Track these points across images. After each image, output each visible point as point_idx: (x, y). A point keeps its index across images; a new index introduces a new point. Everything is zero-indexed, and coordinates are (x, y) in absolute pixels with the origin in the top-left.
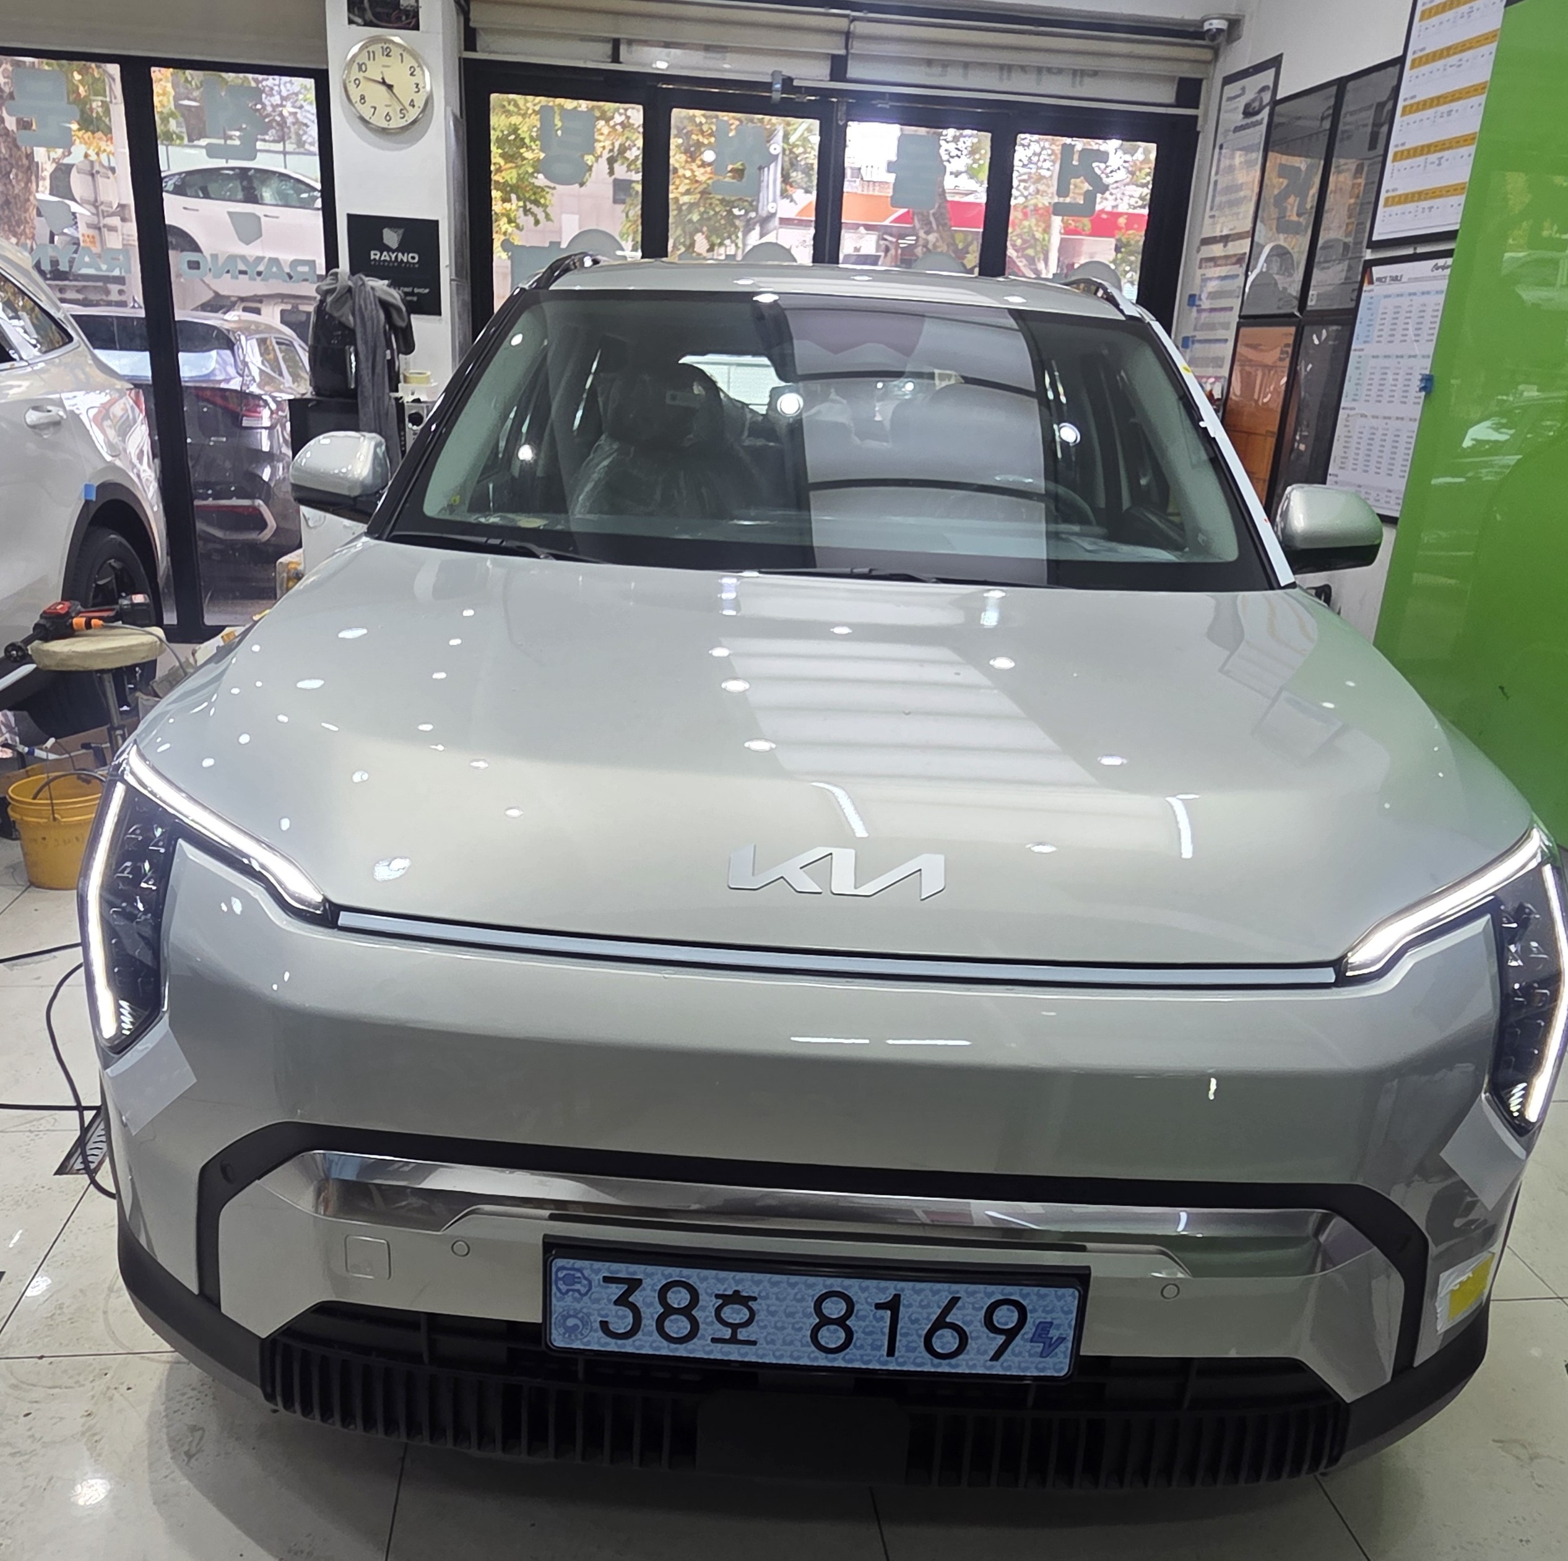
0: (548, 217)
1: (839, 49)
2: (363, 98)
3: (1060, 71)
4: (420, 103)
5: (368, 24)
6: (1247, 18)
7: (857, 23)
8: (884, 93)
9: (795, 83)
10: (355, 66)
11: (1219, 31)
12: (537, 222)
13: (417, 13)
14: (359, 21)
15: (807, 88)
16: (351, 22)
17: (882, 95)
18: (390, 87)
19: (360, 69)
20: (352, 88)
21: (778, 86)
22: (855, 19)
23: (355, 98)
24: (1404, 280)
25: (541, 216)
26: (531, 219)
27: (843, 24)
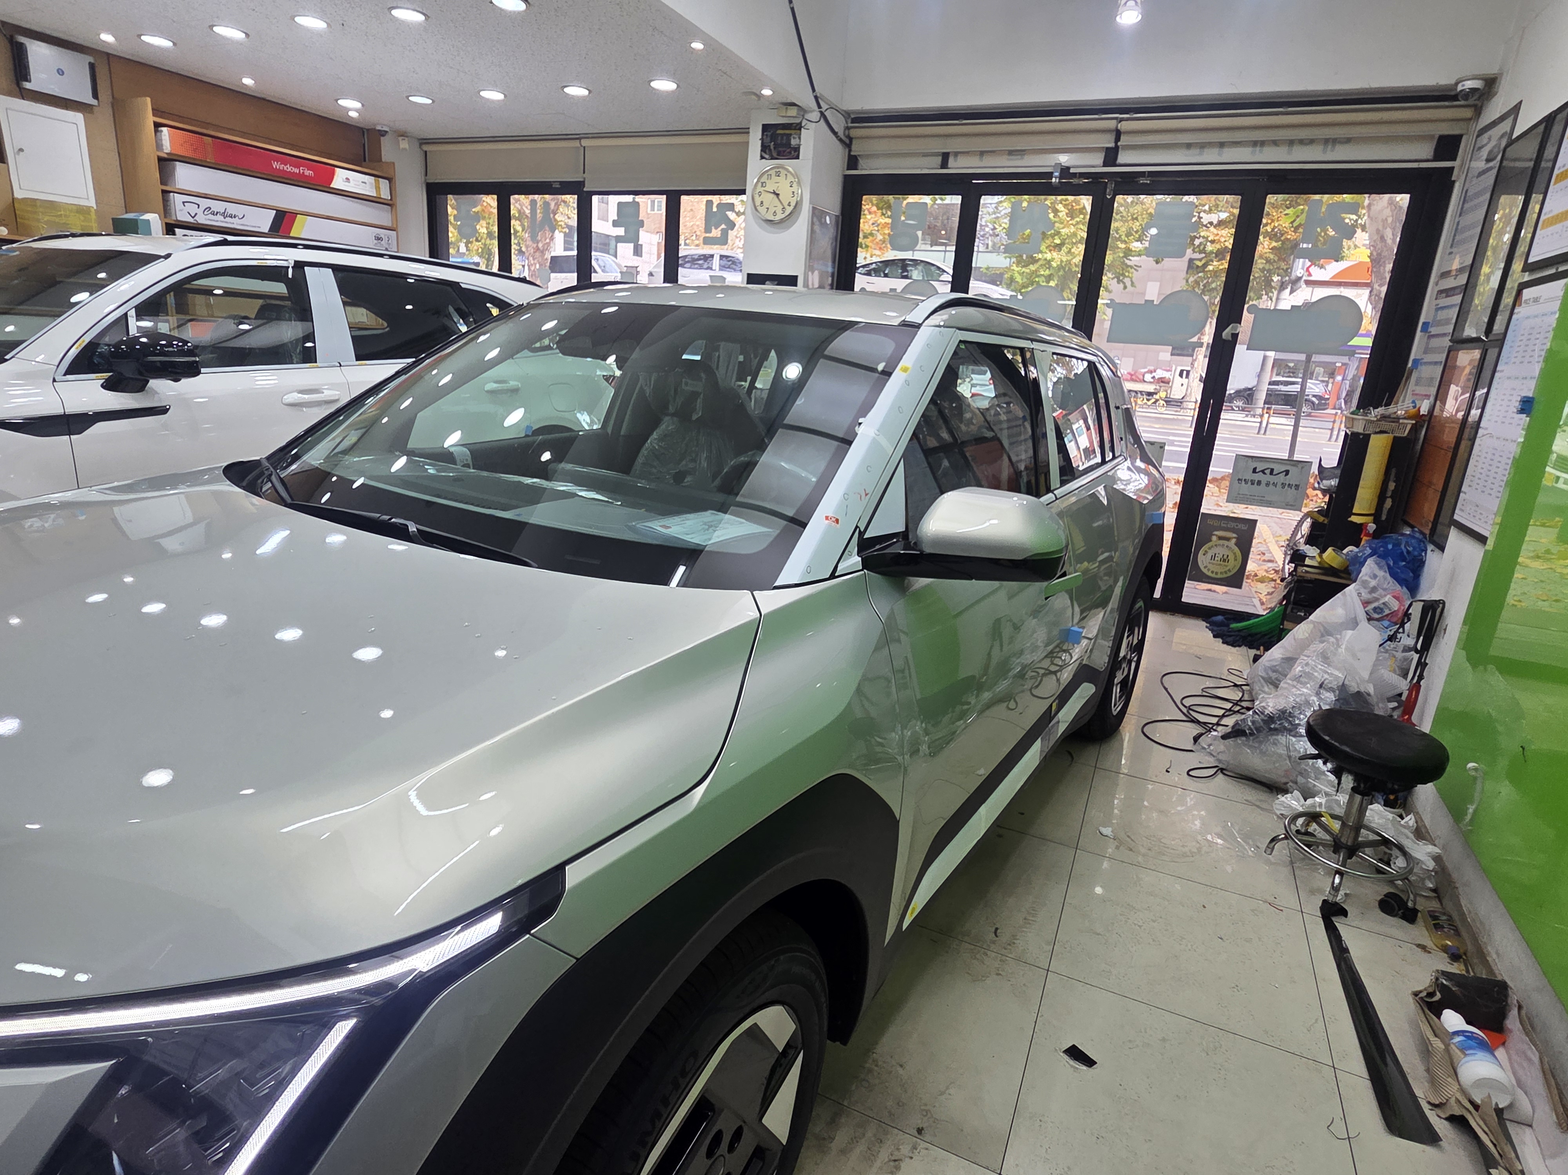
0: (1133, 284)
1: (1109, 143)
2: (762, 203)
3: (1311, 142)
4: (793, 204)
5: (773, 158)
6: (1505, 74)
7: (1123, 123)
8: (1144, 172)
9: (1072, 171)
10: (760, 184)
11: (1473, 90)
12: (1125, 287)
13: (799, 148)
14: (767, 156)
15: (1080, 173)
16: (762, 158)
17: (1142, 174)
18: (778, 195)
19: (762, 186)
20: (757, 196)
21: (1057, 174)
22: (1121, 120)
23: (758, 203)
24: (1541, 301)
25: (1128, 284)
26: (1121, 285)
27: (1112, 124)
